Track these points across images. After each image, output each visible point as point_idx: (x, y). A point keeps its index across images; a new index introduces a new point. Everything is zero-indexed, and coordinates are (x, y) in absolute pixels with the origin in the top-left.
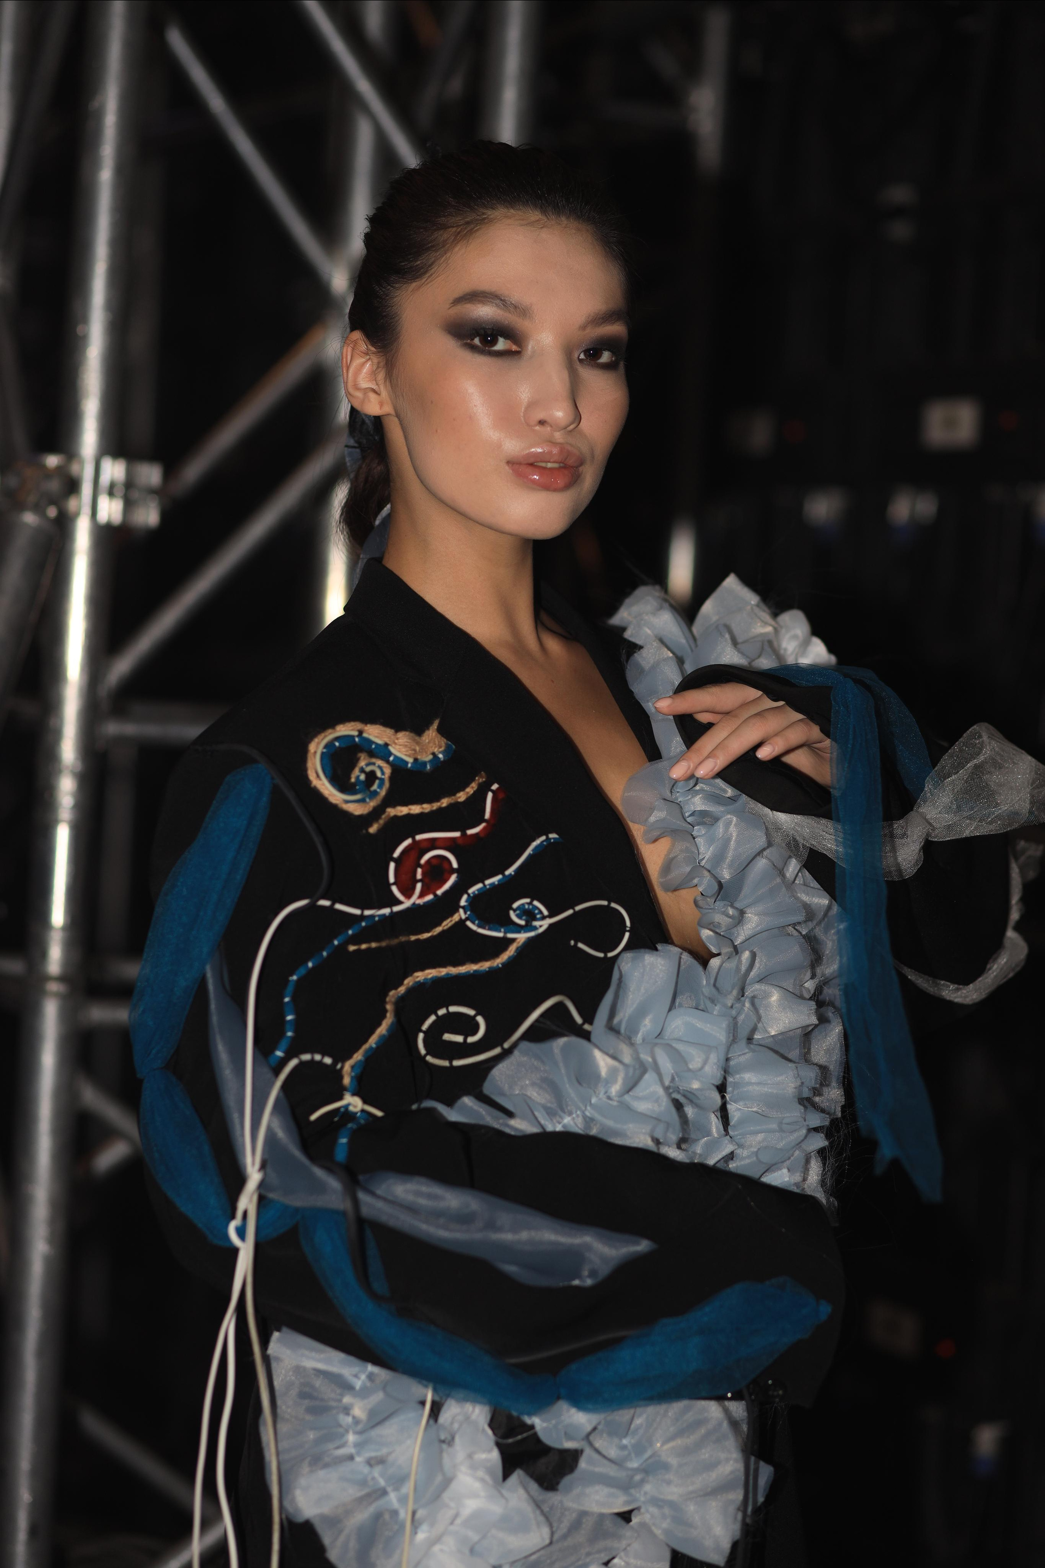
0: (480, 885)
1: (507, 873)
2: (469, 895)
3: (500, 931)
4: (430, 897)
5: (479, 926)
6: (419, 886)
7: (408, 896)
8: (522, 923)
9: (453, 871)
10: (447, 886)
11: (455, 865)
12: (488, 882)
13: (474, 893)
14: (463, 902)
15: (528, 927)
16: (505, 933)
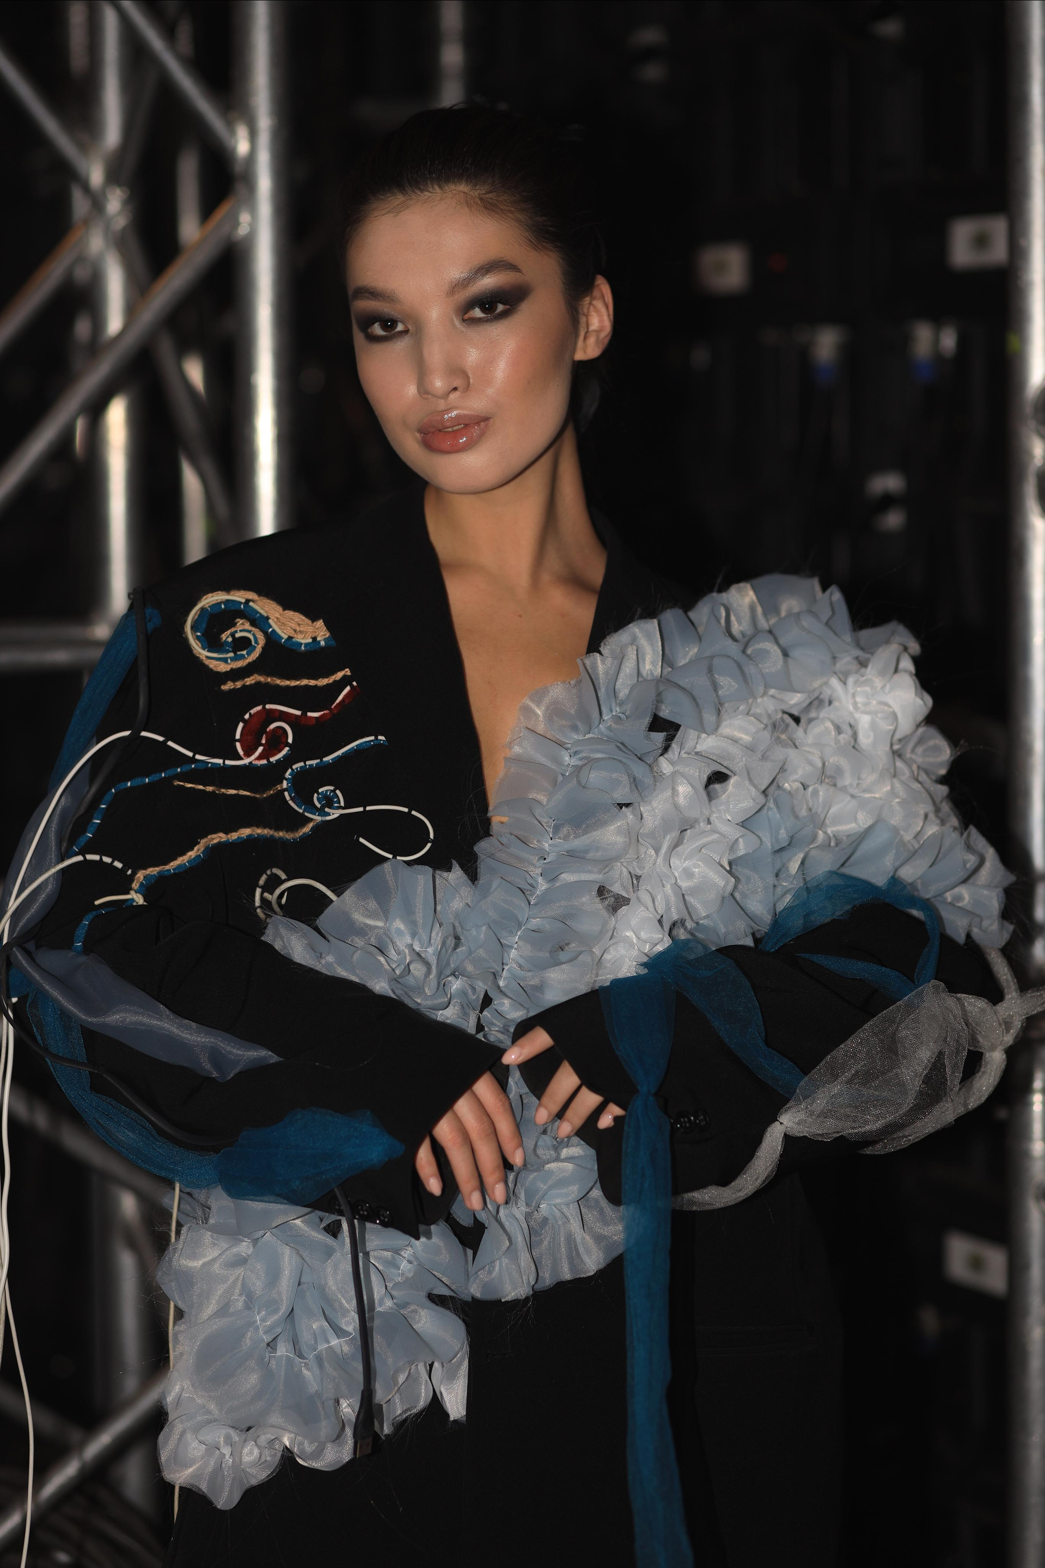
0: (302, 764)
1: (325, 759)
2: (292, 770)
3: (300, 808)
4: (264, 762)
5: (292, 799)
6: (260, 749)
7: (248, 754)
8: (319, 806)
9: (287, 744)
10: (280, 756)
11: (290, 740)
12: (308, 763)
13: (297, 769)
14: (288, 775)
15: (321, 812)
16: (304, 811)
